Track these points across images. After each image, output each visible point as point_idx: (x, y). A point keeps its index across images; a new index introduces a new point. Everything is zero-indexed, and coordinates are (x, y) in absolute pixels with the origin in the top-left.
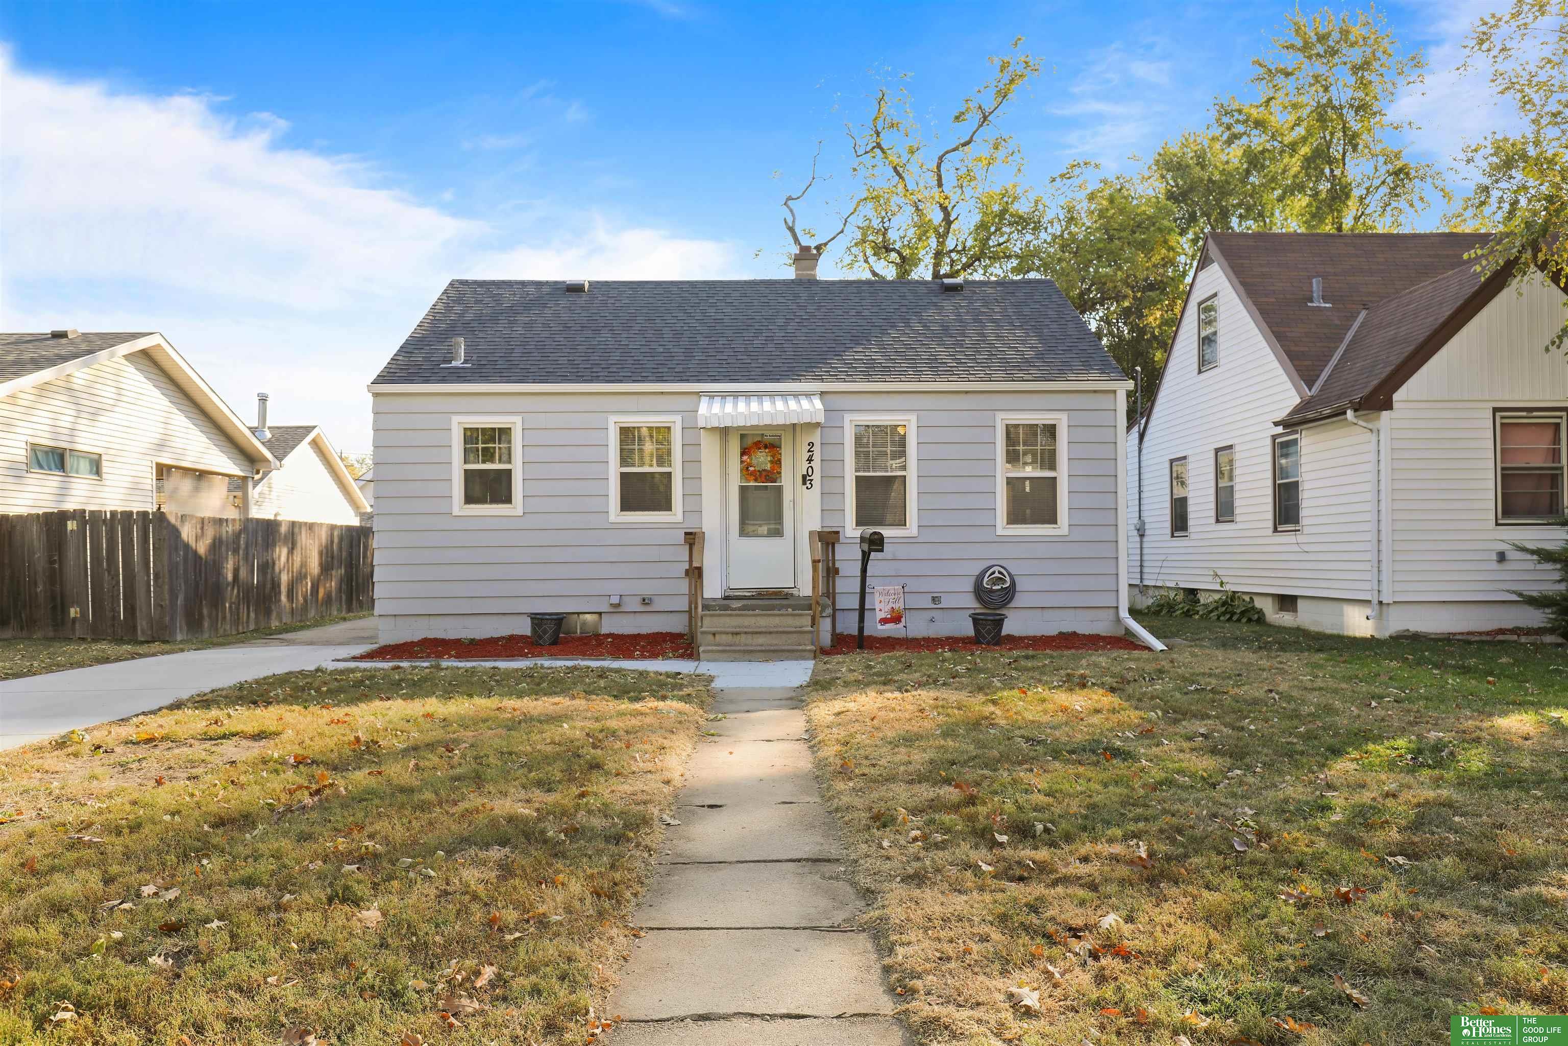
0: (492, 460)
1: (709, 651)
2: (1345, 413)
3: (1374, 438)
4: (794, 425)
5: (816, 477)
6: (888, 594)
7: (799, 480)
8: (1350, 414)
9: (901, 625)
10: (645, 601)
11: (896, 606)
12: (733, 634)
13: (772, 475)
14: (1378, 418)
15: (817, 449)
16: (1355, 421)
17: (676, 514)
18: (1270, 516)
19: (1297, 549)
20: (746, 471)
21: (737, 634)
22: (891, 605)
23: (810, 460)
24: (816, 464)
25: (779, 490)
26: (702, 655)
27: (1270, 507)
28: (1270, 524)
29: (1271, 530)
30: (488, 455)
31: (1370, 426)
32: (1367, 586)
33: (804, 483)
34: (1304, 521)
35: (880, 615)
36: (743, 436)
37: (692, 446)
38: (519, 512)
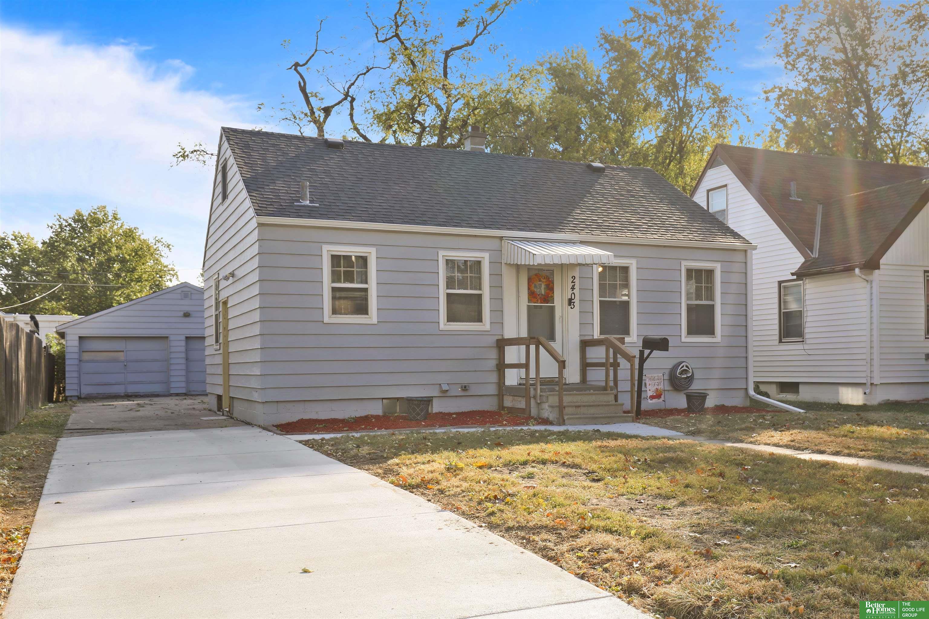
0: (352, 281)
1: (571, 419)
2: (854, 270)
3: (869, 286)
4: (562, 264)
5: (577, 301)
6: (654, 379)
7: (566, 302)
8: (857, 270)
9: (661, 400)
10: (465, 388)
11: (659, 387)
12: (576, 407)
13: (548, 298)
14: (872, 274)
15: (577, 281)
16: (860, 275)
17: (486, 324)
18: (777, 332)
19: (803, 352)
20: (532, 295)
21: (579, 406)
22: (656, 387)
23: (573, 288)
24: (576, 291)
25: (552, 309)
26: (566, 422)
27: (777, 327)
28: (777, 338)
29: (778, 341)
30: (349, 278)
31: (867, 279)
32: (864, 375)
33: (570, 304)
34: (807, 336)
35: (650, 393)
36: (529, 269)
37: (496, 275)
38: (375, 320)
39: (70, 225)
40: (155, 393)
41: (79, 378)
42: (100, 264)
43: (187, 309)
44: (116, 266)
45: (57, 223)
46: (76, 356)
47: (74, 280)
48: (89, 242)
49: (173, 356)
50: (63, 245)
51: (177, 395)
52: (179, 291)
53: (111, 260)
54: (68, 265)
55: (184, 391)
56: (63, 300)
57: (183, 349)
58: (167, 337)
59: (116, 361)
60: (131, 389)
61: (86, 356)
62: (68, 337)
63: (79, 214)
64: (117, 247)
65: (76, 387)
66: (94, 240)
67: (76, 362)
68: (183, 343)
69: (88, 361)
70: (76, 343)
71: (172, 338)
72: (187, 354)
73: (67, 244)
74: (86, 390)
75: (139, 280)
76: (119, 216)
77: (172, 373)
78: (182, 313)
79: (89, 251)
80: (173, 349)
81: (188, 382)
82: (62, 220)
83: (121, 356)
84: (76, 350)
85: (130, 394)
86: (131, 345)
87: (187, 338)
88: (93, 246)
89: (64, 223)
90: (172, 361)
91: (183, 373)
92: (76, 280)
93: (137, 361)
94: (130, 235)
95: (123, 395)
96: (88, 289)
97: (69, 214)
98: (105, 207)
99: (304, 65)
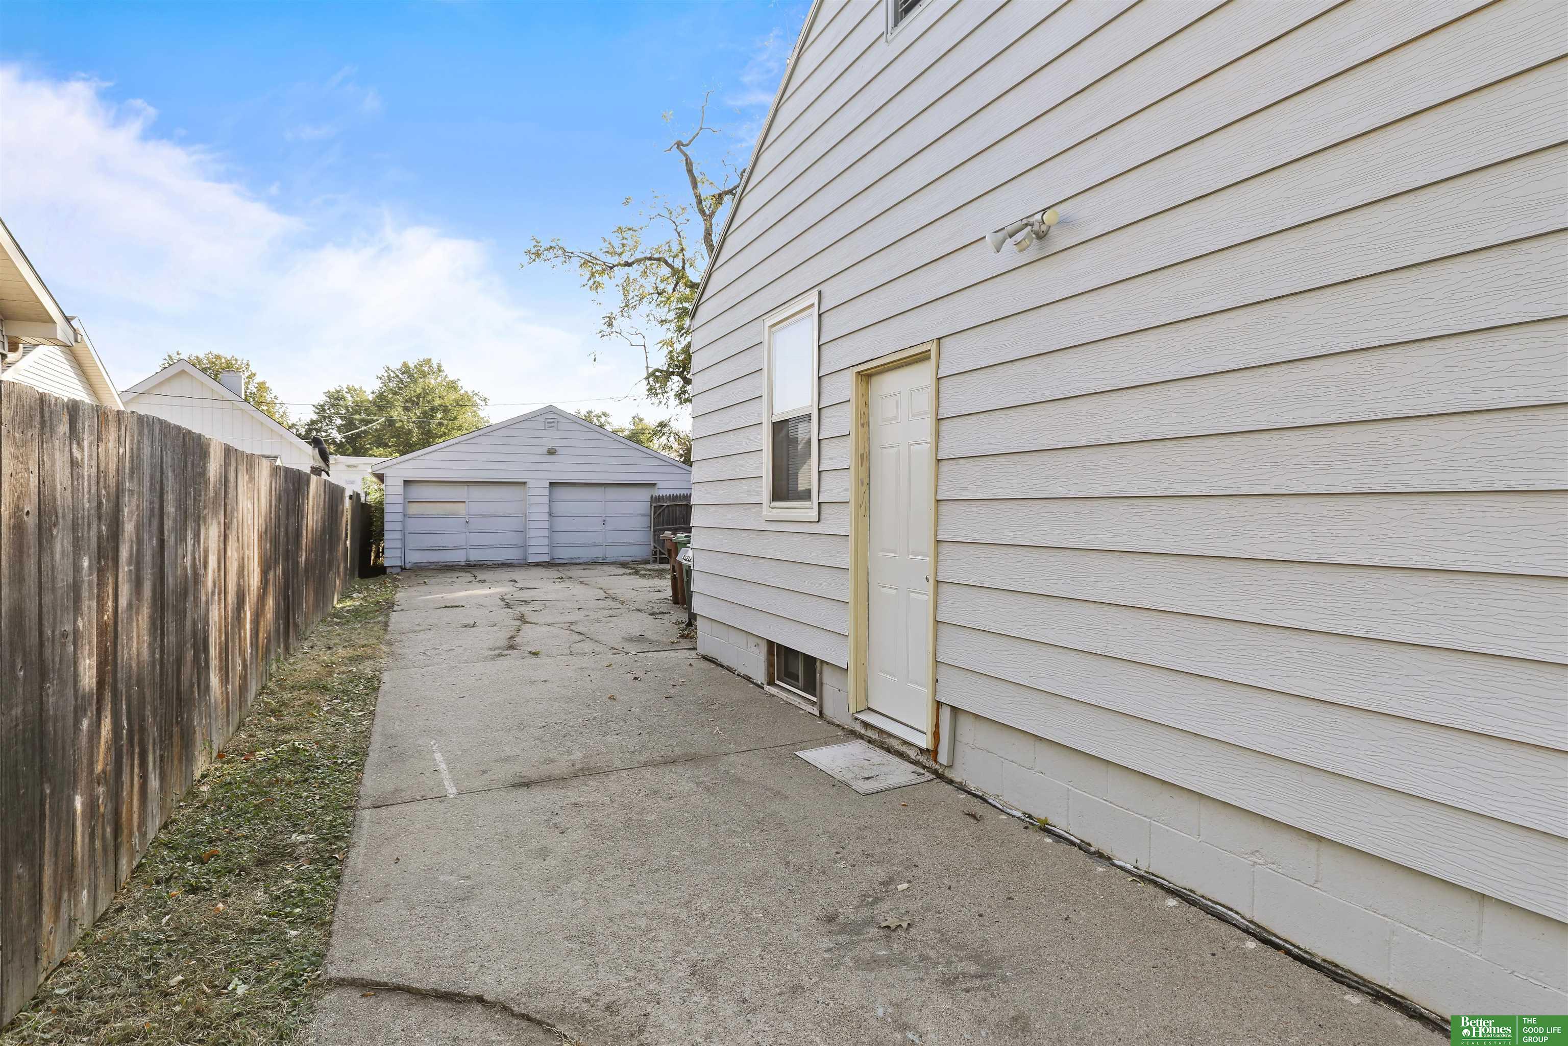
39: (397, 376)
40: (509, 562)
41: (403, 540)
42: (424, 413)
43: (552, 444)
44: (439, 416)
45: (386, 374)
46: (399, 508)
47: (400, 427)
48: (415, 392)
49: (531, 509)
50: (390, 396)
51: (538, 564)
52: (542, 418)
53: (433, 409)
54: (395, 414)
55: (546, 559)
56: (390, 447)
57: (546, 500)
58: (525, 483)
59: (454, 516)
60: (475, 556)
61: (413, 509)
62: (388, 481)
63: (405, 365)
64: (440, 397)
65: (398, 553)
66: (419, 391)
67: (399, 517)
68: (546, 492)
69: (415, 516)
70: (400, 490)
71: (530, 483)
72: (550, 508)
73: (395, 394)
74: (413, 558)
75: (460, 428)
76: (442, 369)
77: (531, 533)
78: (545, 450)
79: (414, 401)
80: (532, 500)
81: (552, 546)
82: (390, 372)
83: (461, 509)
84: (400, 499)
85: (473, 563)
86: (477, 493)
87: (551, 483)
88: (418, 397)
89: (392, 375)
90: (532, 517)
91: (546, 533)
92: (402, 427)
93: (483, 516)
94: (452, 386)
95: (463, 564)
96: (413, 436)
97: (396, 365)
98: (430, 360)
99: (687, 145)
